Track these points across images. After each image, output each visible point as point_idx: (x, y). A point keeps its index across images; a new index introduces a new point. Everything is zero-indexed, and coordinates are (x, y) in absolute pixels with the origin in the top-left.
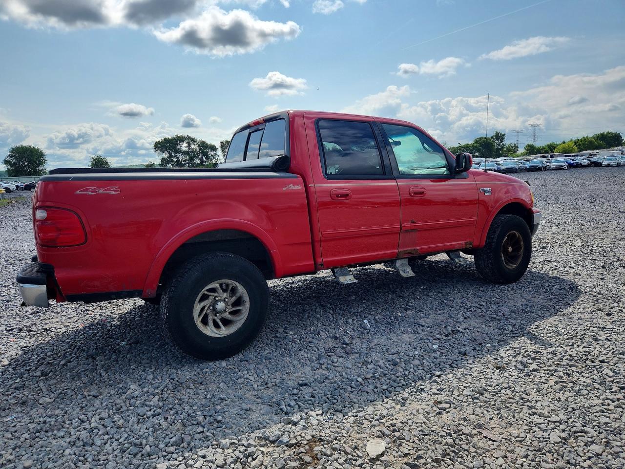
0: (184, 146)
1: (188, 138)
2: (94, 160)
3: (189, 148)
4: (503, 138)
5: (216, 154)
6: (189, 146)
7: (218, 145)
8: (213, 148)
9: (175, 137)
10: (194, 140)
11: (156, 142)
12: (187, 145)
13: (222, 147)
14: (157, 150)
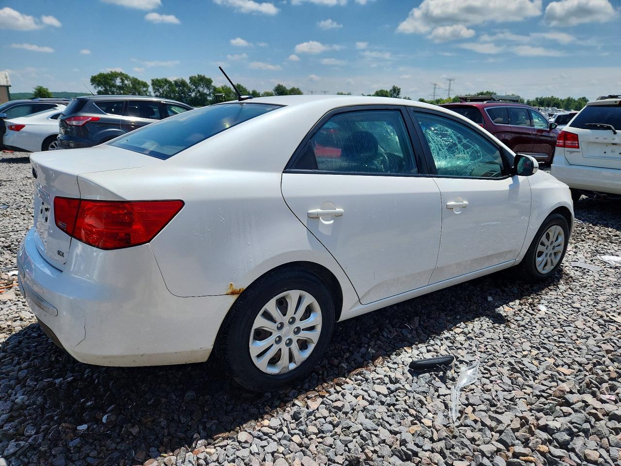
0: (118, 82)
1: (121, 74)
2: (36, 89)
3: (123, 84)
4: (399, 92)
5: (147, 90)
6: (123, 81)
7: (149, 83)
8: (145, 85)
9: (110, 73)
10: (127, 77)
11: (92, 77)
12: (120, 81)
13: (153, 84)
14: (94, 84)
